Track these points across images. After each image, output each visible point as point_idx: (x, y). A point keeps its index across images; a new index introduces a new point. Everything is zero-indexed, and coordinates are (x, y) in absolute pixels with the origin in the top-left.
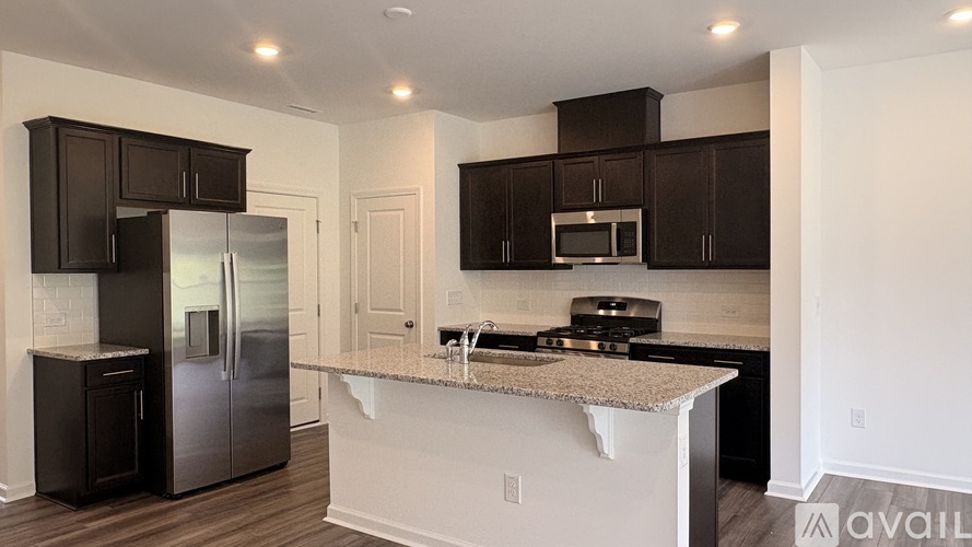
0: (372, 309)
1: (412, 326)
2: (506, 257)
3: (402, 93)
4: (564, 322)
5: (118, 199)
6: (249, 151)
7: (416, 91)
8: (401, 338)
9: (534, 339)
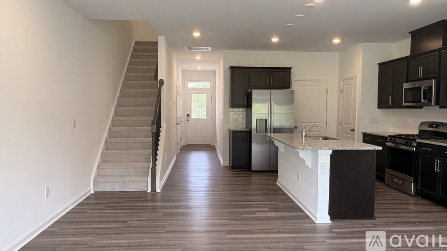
0: (345, 124)
1: (353, 131)
2: (390, 103)
3: (336, 41)
4: (416, 132)
5: (248, 87)
6: (291, 68)
7: (342, 40)
8: (350, 135)
9: (387, 138)
